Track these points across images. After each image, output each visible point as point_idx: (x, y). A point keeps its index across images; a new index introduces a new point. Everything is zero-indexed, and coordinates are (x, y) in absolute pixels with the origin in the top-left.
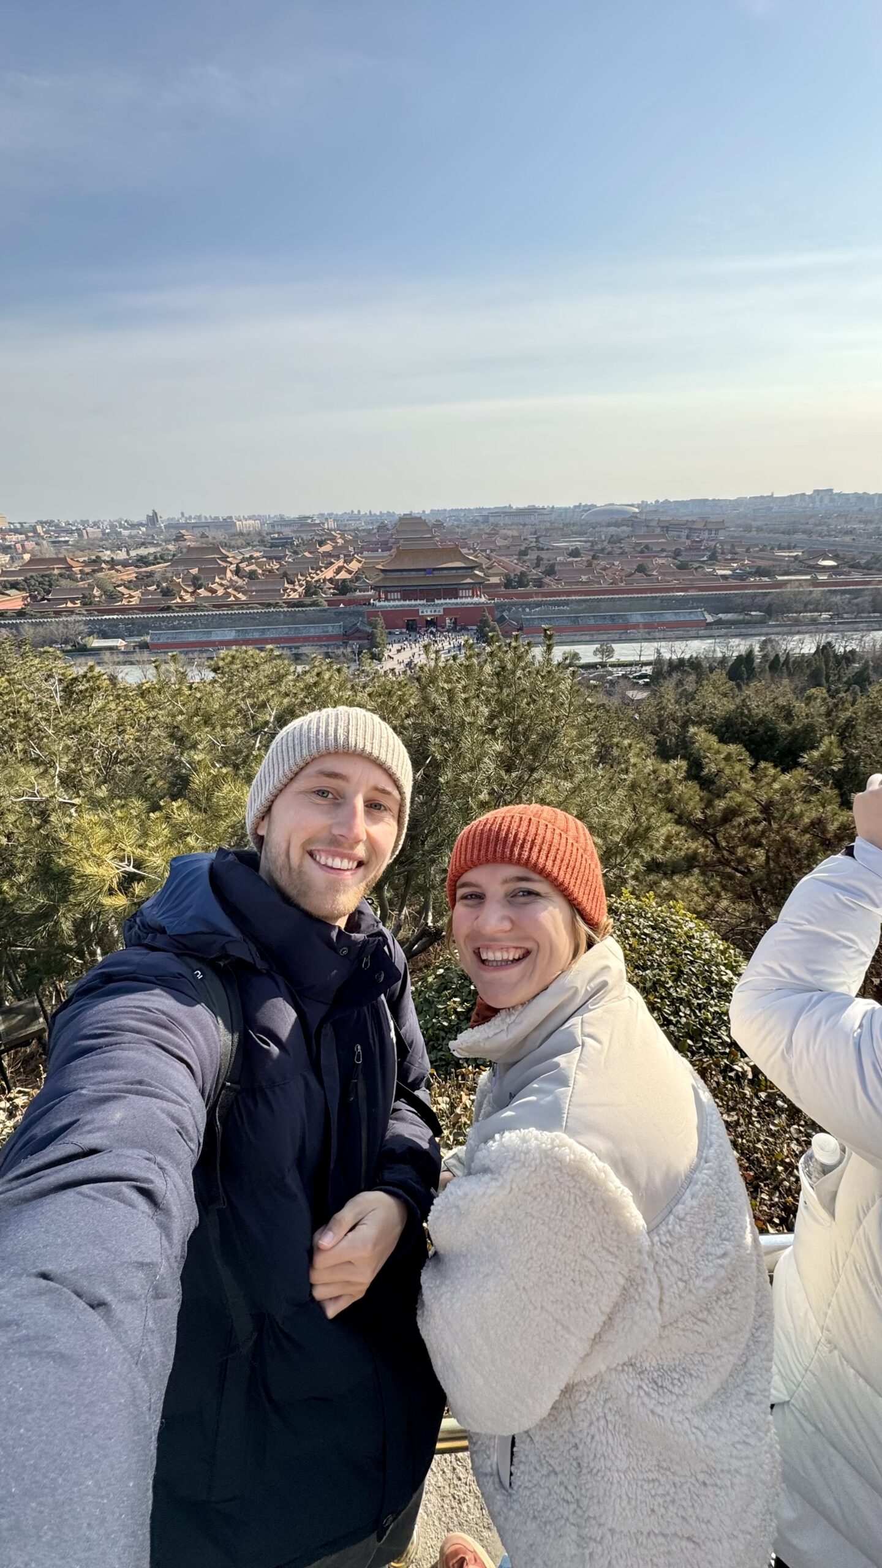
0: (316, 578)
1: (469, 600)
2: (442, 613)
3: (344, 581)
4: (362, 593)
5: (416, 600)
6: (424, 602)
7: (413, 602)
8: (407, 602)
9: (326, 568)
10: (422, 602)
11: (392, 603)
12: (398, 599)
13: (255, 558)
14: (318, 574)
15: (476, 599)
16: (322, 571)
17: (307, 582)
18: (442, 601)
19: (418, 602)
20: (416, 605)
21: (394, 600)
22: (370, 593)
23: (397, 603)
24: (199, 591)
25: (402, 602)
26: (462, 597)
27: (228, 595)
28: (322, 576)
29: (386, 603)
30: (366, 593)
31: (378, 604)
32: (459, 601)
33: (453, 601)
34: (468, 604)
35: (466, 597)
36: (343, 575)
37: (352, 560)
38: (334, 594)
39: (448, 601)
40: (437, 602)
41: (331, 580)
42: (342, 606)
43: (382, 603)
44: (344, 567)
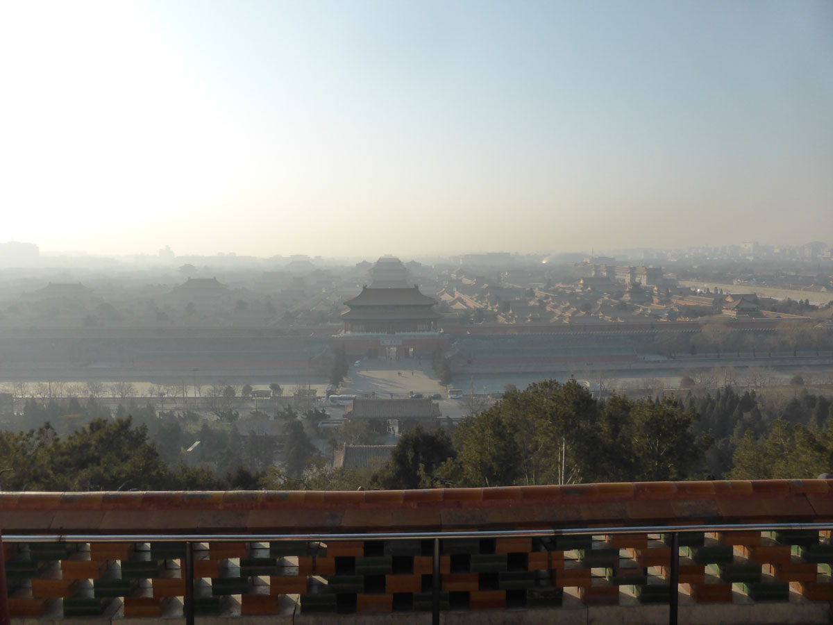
1: (426, 333)
4: (332, 324)
5: (378, 331)
6: (385, 334)
7: (375, 334)
8: (370, 334)
10: (383, 334)
11: (356, 334)
15: (430, 333)
18: (402, 333)
19: (380, 334)
20: (377, 337)
21: (358, 331)
23: (361, 334)
25: (365, 334)
26: (420, 331)
29: (352, 334)
30: (336, 324)
31: (343, 334)
32: (416, 333)
33: (411, 333)
34: (424, 336)
35: (423, 331)
38: (308, 325)
39: (406, 333)
40: (396, 334)
42: (313, 334)
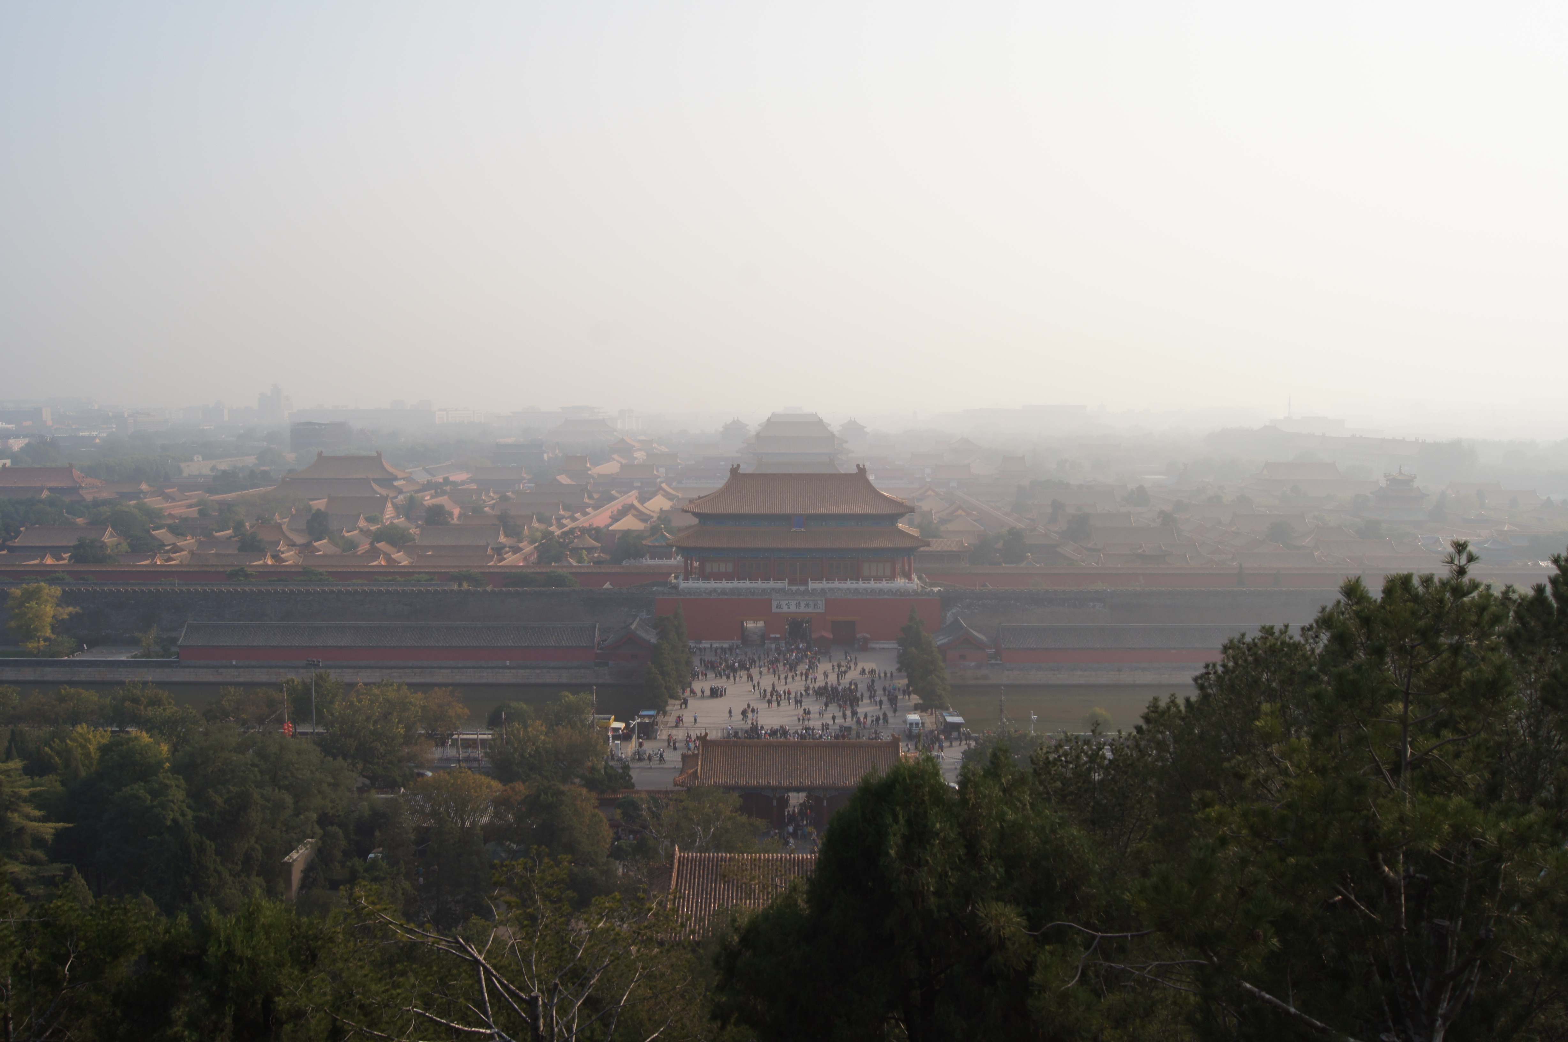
0: (569, 524)
2: (821, 609)
3: (626, 533)
4: (657, 562)
6: (784, 584)
7: (759, 584)
8: (747, 584)
9: (596, 507)
11: (713, 584)
12: (730, 577)
13: (454, 484)
14: (574, 519)
15: (895, 585)
16: (585, 514)
17: (548, 535)
18: (824, 585)
19: (772, 584)
20: (764, 590)
21: (718, 577)
22: (672, 562)
24: (316, 544)
25: (738, 583)
26: (867, 579)
27: (374, 553)
28: (582, 521)
29: (701, 585)
30: (665, 562)
31: (683, 585)
32: (861, 585)
33: (850, 585)
34: (881, 591)
35: (878, 579)
36: (628, 523)
37: (654, 494)
38: (598, 562)
39: (837, 584)
40: (812, 585)
41: (596, 533)
42: (607, 585)
43: (692, 584)
44: (632, 506)
